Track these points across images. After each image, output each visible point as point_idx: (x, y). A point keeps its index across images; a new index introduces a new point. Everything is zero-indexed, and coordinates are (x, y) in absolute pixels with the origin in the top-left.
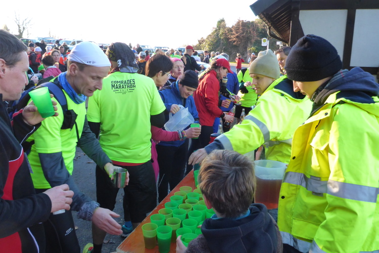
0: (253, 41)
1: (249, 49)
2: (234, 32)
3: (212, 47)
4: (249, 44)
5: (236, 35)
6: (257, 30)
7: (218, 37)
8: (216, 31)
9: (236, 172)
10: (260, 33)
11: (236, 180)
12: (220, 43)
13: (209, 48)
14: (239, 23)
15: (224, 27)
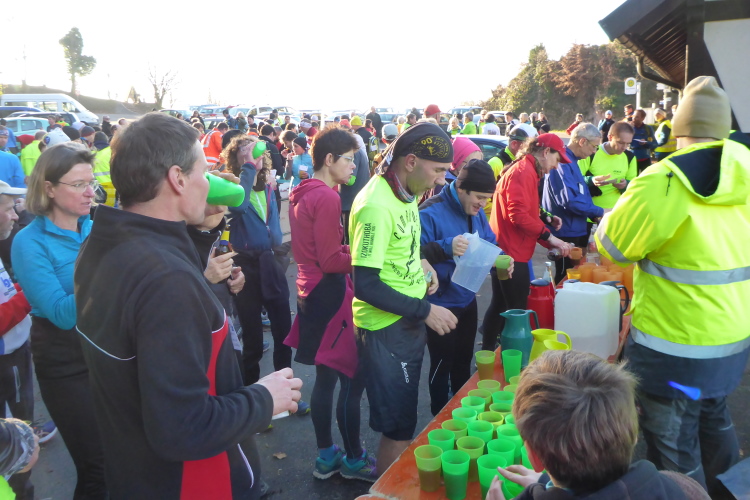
0: (606, 85)
1: (597, 103)
2: (565, 70)
3: (521, 103)
4: (598, 92)
5: (570, 75)
6: (615, 63)
7: (532, 81)
8: (528, 69)
9: (592, 398)
10: (622, 67)
11: (591, 417)
12: (537, 94)
13: (514, 105)
14: (574, 50)
15: (544, 60)
